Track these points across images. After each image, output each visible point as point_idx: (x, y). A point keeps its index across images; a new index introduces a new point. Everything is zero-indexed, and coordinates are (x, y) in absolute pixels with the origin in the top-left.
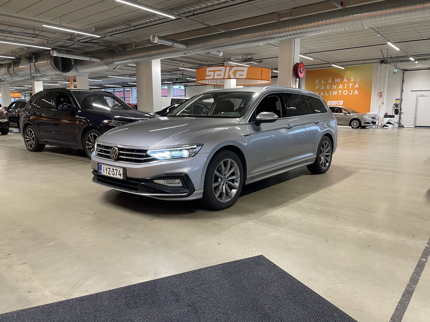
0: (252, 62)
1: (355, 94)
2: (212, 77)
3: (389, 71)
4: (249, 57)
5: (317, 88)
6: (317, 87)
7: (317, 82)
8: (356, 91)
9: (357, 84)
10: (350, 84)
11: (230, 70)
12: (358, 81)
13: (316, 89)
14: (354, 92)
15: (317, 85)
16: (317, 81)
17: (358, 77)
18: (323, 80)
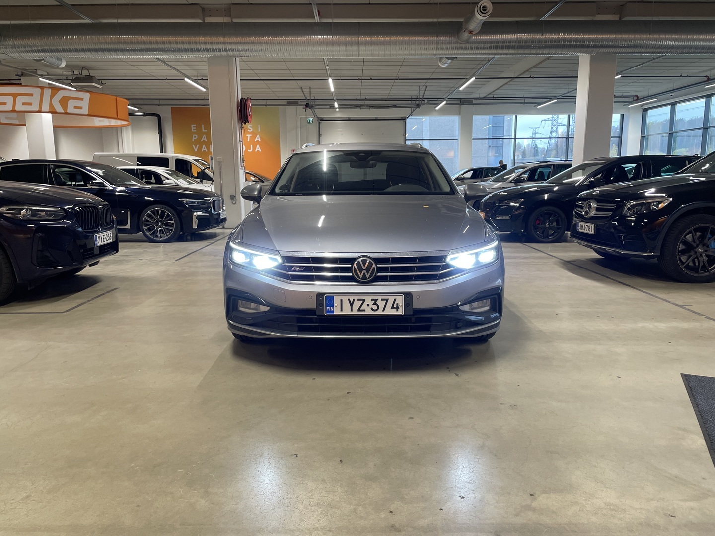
0: (94, 84)
1: (256, 151)
2: (9, 107)
3: (301, 118)
4: (85, 73)
5: (194, 139)
6: (195, 137)
7: (194, 129)
8: (258, 146)
9: (258, 136)
10: (247, 135)
11: (52, 96)
12: (259, 131)
13: (193, 141)
14: (254, 148)
15: (194, 133)
16: (194, 127)
17: (259, 125)
18: (203, 125)
